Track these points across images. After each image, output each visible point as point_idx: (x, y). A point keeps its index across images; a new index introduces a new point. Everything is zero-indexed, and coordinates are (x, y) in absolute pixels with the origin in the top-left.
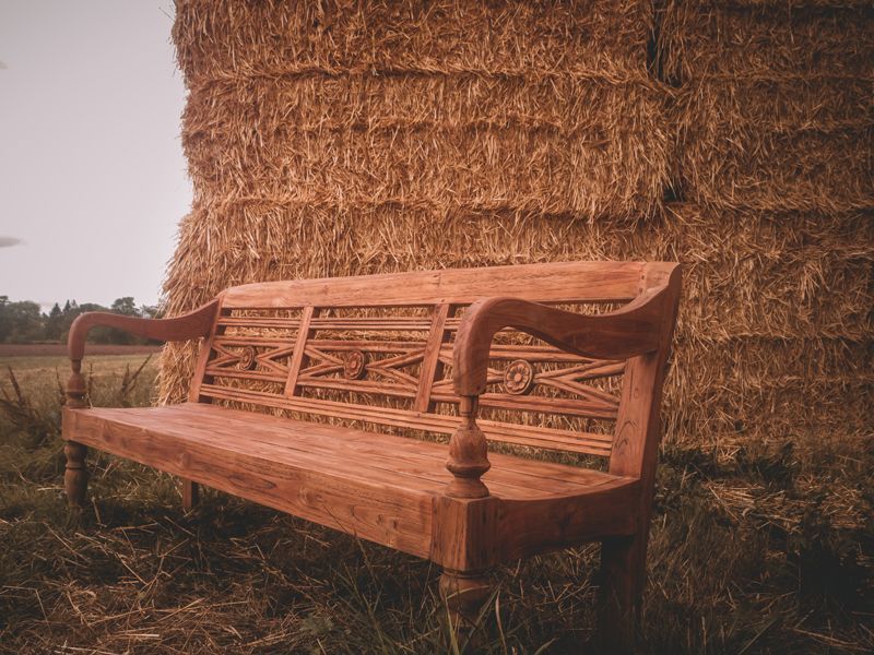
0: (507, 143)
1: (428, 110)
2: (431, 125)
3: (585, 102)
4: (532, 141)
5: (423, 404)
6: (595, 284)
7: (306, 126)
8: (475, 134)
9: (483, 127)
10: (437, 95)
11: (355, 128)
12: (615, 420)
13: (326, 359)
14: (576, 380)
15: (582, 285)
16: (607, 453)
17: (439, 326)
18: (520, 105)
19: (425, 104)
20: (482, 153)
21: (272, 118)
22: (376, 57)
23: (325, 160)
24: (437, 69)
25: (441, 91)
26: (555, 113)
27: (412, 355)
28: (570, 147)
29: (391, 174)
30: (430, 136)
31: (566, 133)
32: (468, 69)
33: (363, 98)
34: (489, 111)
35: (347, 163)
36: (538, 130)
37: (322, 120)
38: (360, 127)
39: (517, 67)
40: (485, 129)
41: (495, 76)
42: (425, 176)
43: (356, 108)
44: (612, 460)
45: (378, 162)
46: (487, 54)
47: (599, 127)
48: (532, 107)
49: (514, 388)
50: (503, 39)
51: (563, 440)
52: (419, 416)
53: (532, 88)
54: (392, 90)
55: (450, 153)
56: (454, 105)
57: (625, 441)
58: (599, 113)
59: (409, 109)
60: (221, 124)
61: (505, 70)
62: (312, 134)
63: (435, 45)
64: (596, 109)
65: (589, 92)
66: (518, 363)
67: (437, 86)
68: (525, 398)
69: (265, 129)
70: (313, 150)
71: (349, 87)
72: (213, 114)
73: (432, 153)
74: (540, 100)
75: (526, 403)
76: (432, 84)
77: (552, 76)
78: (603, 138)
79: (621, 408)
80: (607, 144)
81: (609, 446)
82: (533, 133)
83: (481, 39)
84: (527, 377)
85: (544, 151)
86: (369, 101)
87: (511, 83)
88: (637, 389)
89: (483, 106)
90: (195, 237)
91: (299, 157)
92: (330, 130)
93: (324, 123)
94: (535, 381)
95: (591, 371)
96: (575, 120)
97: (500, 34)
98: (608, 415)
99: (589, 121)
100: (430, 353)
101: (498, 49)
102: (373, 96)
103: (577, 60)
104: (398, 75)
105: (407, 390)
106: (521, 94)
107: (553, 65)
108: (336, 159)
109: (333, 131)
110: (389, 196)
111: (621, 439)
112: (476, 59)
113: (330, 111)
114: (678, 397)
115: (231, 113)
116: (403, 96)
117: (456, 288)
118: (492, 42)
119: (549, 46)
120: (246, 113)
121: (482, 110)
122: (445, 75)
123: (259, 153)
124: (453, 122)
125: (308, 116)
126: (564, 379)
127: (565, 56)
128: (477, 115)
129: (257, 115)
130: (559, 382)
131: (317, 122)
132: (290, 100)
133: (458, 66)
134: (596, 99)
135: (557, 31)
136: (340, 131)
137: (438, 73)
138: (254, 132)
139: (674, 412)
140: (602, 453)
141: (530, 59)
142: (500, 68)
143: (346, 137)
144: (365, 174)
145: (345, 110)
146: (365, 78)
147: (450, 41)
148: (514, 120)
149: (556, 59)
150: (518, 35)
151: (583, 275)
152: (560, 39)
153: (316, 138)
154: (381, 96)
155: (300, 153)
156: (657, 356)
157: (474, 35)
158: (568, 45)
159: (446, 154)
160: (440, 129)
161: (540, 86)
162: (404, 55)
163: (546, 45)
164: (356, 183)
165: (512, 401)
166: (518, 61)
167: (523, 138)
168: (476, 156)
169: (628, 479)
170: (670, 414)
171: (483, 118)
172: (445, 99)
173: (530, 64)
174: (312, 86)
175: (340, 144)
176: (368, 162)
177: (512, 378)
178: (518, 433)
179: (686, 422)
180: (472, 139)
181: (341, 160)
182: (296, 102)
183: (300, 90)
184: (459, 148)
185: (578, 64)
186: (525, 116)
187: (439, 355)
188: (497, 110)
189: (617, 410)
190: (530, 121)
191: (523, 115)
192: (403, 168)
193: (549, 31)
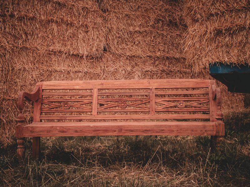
0: (59, 28)
1: (34, 12)
4: (67, 28)
9: (52, 21)
12: (209, 111)
14: (197, 104)
16: (209, 118)
17: (153, 94)
18: (63, 14)
19: (33, 9)
20: (52, 30)
26: (74, 18)
27: (145, 101)
34: (54, 15)
35: (7, 30)
47: (87, 25)
49: (181, 107)
52: (152, 116)
58: (86, 20)
65: (84, 12)
66: (181, 101)
68: (184, 109)
78: (88, 29)
79: (210, 109)
80: (89, 31)
84: (184, 104)
88: (213, 105)
94: (187, 105)
96: (80, 22)
98: (207, 110)
100: (151, 100)
105: (146, 110)
110: (23, 44)
111: (212, 115)
117: (156, 84)
121: (52, 15)
126: (194, 104)
128: (50, 16)
165: (181, 110)
177: (180, 105)
180: (48, 25)
187: (155, 101)
188: (56, 15)
189: (209, 109)
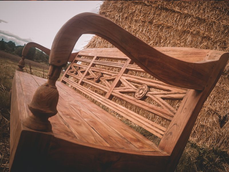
0: (194, 39)
1: (173, 23)
2: (172, 27)
3: (223, 33)
4: (202, 40)
5: (108, 95)
6: (185, 56)
7: (135, 18)
8: (185, 33)
9: (188, 32)
10: (177, 19)
11: (149, 22)
12: (170, 121)
13: (92, 74)
14: (162, 98)
15: (180, 56)
16: (161, 137)
17: (125, 67)
18: (202, 29)
19: (173, 21)
20: (186, 40)
21: (126, 13)
22: (162, 3)
23: (138, 29)
24: (179, 11)
25: (179, 18)
26: (212, 34)
27: (113, 76)
28: (214, 45)
29: (156, 38)
30: (171, 31)
31: (214, 40)
32: (189, 13)
33: (154, 14)
34: (192, 27)
35: (144, 32)
36: (205, 37)
37: (140, 17)
38: (151, 23)
39: (204, 16)
40: (189, 33)
41: (197, 18)
42: (166, 42)
43: (151, 16)
44: (162, 141)
45: (153, 34)
46: (196, 10)
47: (225, 41)
48: (205, 30)
49: (138, 96)
50: (202, 7)
51: (146, 124)
52: (105, 100)
53: (207, 24)
54: (164, 14)
55: (176, 37)
56: (181, 23)
57: (171, 133)
58: (226, 37)
59: (167, 21)
60: (111, 11)
61: (200, 16)
62: (136, 21)
63: (181, 4)
64: (226, 36)
65: (225, 30)
66: (143, 86)
67: (178, 16)
68: (140, 101)
69: (123, 16)
70: (135, 26)
71: (151, 10)
72: (109, 8)
73: (170, 36)
74: (209, 28)
75: (139, 103)
76: (176, 15)
77: (214, 22)
78: (225, 45)
79: (175, 116)
80: (226, 47)
81: (163, 133)
82: (204, 38)
83: (195, 5)
84: (144, 92)
85: (205, 44)
86: (156, 15)
87: (201, 21)
88: (186, 108)
89: (190, 26)
90: (94, 42)
91: (130, 26)
92: (142, 21)
93: (140, 19)
94: (147, 95)
95: (169, 95)
96: (218, 37)
97: (202, 6)
98: (168, 118)
99: (222, 39)
100: (118, 76)
101: (200, 10)
102: (157, 14)
103: (224, 19)
104: (167, 10)
105: (107, 89)
106: (203, 25)
107: (216, 19)
108: (141, 30)
109: (143, 22)
110: (153, 45)
111: (170, 131)
112: (192, 11)
113: (143, 16)
114: (225, 133)
115: (115, 9)
116: (167, 16)
118: (199, 7)
119: (216, 13)
120: (119, 10)
121: (190, 27)
122: (181, 14)
123: (119, 22)
124: (179, 28)
125: (136, 15)
126: (158, 96)
127: (221, 17)
128: (187, 28)
129: (122, 11)
130: (155, 97)
131: (139, 18)
132: (132, 9)
133: (186, 12)
134: (227, 33)
135: (220, 9)
136: (144, 22)
137: (179, 12)
138: (120, 16)
139: (222, 138)
140: (159, 136)
141: (209, 15)
142: (199, 15)
143: (146, 24)
144: (148, 37)
145: (148, 16)
146: (156, 8)
147: (186, 4)
148: (198, 32)
149: (217, 17)
150: (208, 7)
151: (182, 52)
152: (220, 11)
153: (137, 22)
154: (160, 15)
155: (131, 26)
156: (201, 94)
157: (193, 4)
158: (223, 14)
159: (174, 37)
160: (175, 29)
161: (210, 24)
162: (170, 4)
163: (215, 12)
164: (145, 39)
165: (135, 101)
166: (205, 15)
167: (200, 39)
168: (183, 40)
169: (165, 153)
170: (221, 138)
171: (189, 29)
172: (179, 21)
173: (208, 17)
174: (140, 7)
175: (143, 26)
176: (150, 33)
177: (139, 91)
178: (131, 116)
179: (226, 142)
180: (184, 35)
181: (142, 31)
182: (134, 10)
183: (136, 7)
184: (179, 37)
185: (224, 20)
186: (202, 32)
187: (120, 78)
188: (194, 28)
189: (173, 117)
190: (204, 34)
191: (202, 31)
192: (160, 38)
193: (218, 8)
